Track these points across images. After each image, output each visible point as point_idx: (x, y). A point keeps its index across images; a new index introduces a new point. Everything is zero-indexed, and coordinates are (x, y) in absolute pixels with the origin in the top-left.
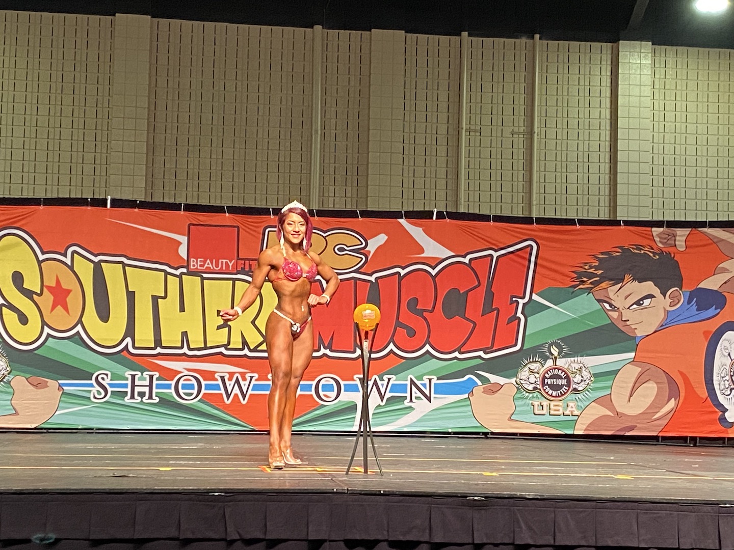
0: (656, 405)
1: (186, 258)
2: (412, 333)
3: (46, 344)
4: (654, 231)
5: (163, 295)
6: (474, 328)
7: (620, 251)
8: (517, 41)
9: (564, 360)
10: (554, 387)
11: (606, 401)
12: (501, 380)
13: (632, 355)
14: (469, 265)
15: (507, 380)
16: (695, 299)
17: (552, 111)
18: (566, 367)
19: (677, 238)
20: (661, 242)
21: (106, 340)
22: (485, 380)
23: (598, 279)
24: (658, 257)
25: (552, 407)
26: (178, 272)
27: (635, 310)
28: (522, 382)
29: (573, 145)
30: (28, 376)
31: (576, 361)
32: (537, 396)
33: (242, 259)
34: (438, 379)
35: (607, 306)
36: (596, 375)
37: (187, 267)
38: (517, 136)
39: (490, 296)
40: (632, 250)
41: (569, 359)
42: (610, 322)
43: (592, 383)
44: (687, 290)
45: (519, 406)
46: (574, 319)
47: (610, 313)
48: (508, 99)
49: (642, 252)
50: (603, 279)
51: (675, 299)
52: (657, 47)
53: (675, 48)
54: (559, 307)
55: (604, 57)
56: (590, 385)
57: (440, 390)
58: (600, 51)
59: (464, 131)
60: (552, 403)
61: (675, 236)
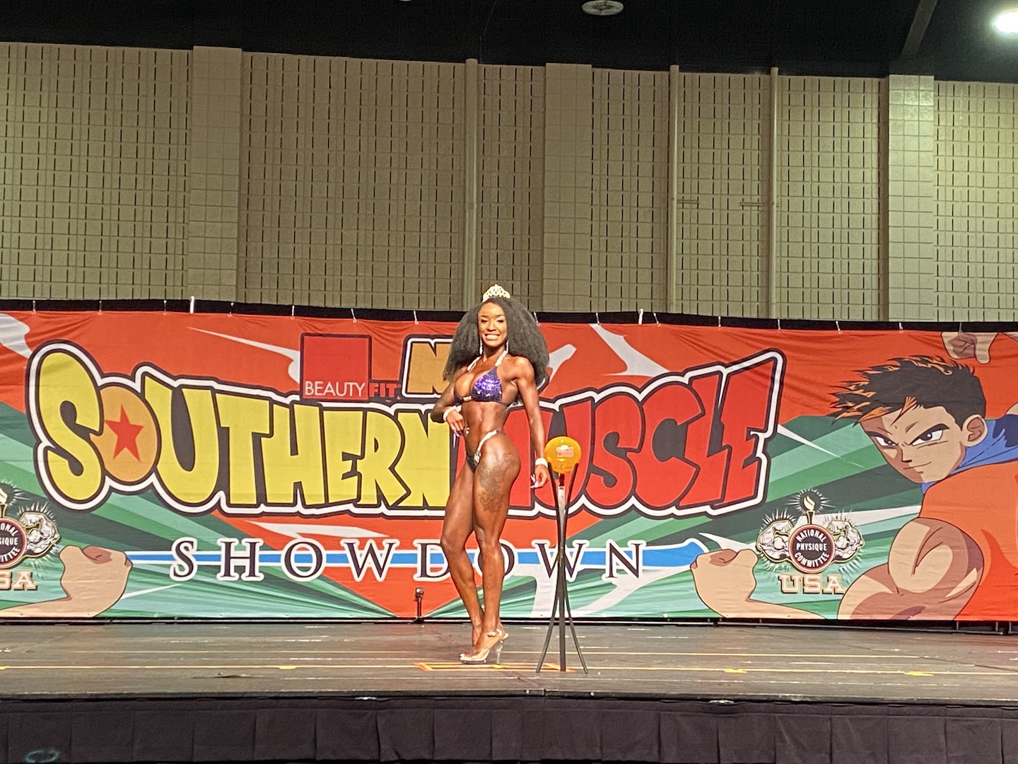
0: (952, 577)
1: (298, 381)
2: (611, 481)
3: (109, 501)
4: (946, 337)
5: (267, 432)
6: (697, 474)
7: (899, 365)
8: (748, 76)
9: (822, 516)
10: (809, 555)
11: (881, 574)
12: (736, 546)
13: (917, 508)
14: (689, 386)
15: (744, 546)
16: (1004, 430)
17: (796, 174)
18: (825, 526)
19: (978, 346)
20: (955, 352)
21: (189, 495)
22: (713, 546)
23: (868, 403)
24: (951, 373)
25: (807, 582)
26: (287, 401)
27: (921, 446)
28: (765, 547)
29: (826, 220)
30: (84, 546)
31: (839, 519)
32: (786, 566)
33: (375, 381)
34: (648, 544)
35: (881, 441)
36: (867, 538)
37: (301, 393)
38: (749, 208)
39: (719, 428)
40: (915, 363)
41: (829, 515)
42: (886, 463)
43: (863, 548)
44: (992, 418)
45: (763, 581)
46: (837, 459)
47: (886, 451)
48: (736, 157)
49: (929, 365)
50: (876, 403)
51: (976, 430)
52: (942, 83)
53: (967, 83)
54: (815, 443)
55: (868, 99)
56: (859, 552)
57: (651, 560)
58: (862, 89)
59: (675, 202)
60: (807, 577)
61: (974, 343)
